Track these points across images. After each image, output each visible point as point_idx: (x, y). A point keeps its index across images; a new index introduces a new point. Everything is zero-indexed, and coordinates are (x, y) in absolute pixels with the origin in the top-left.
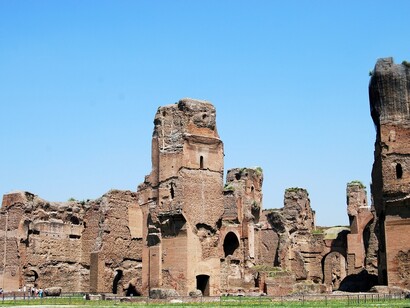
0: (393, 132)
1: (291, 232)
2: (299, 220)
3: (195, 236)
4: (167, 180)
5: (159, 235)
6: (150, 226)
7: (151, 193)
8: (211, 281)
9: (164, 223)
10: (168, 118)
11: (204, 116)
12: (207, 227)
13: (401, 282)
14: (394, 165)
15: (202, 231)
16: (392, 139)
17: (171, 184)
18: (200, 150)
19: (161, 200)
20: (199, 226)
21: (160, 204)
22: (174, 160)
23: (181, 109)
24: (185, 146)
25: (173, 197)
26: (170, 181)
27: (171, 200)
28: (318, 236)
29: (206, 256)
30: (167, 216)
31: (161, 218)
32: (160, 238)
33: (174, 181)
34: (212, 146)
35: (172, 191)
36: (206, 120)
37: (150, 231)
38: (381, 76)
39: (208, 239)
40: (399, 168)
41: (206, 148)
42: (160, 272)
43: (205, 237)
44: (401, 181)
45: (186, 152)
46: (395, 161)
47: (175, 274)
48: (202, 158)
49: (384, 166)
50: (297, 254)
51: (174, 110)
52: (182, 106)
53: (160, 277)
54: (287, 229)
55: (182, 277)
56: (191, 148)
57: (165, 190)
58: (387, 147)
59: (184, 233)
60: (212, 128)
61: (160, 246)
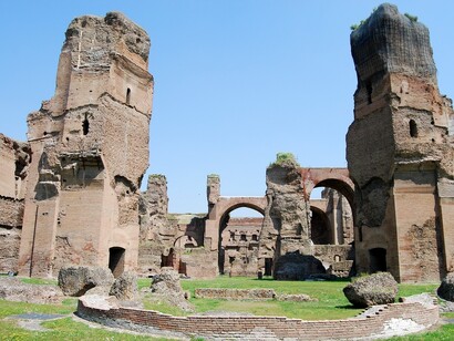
0: (405, 84)
1: (151, 214)
2: (160, 204)
3: (112, 191)
4: (80, 108)
5: (58, 184)
6: (44, 171)
7: (50, 125)
8: (127, 257)
9: (68, 167)
10: (88, 29)
11: (138, 40)
12: (127, 182)
13: (415, 263)
14: (407, 120)
15: (121, 187)
16: (405, 90)
17: (86, 114)
18: (128, 80)
19: (66, 134)
20: (119, 178)
21: (65, 141)
22: (95, 83)
23: (109, 24)
24: (113, 66)
25: (86, 132)
26: (84, 110)
27: (82, 136)
28: (172, 220)
29: (123, 221)
30: (74, 159)
31: (64, 159)
32: (59, 189)
33: (91, 110)
34: (142, 80)
35: (86, 125)
36: (139, 45)
37: (42, 177)
38: (390, 20)
39: (127, 199)
40: (412, 125)
41: (135, 80)
42: (54, 238)
43: (123, 195)
44: (417, 141)
45: (112, 74)
46: (408, 116)
47: (77, 243)
48: (129, 90)
49: (395, 120)
50: (156, 236)
51: (98, 22)
52: (111, 19)
53: (53, 248)
54: (149, 211)
55: (90, 248)
56: (119, 73)
57: (74, 122)
58: (399, 99)
59: (100, 184)
60: (145, 58)
61: (57, 200)
